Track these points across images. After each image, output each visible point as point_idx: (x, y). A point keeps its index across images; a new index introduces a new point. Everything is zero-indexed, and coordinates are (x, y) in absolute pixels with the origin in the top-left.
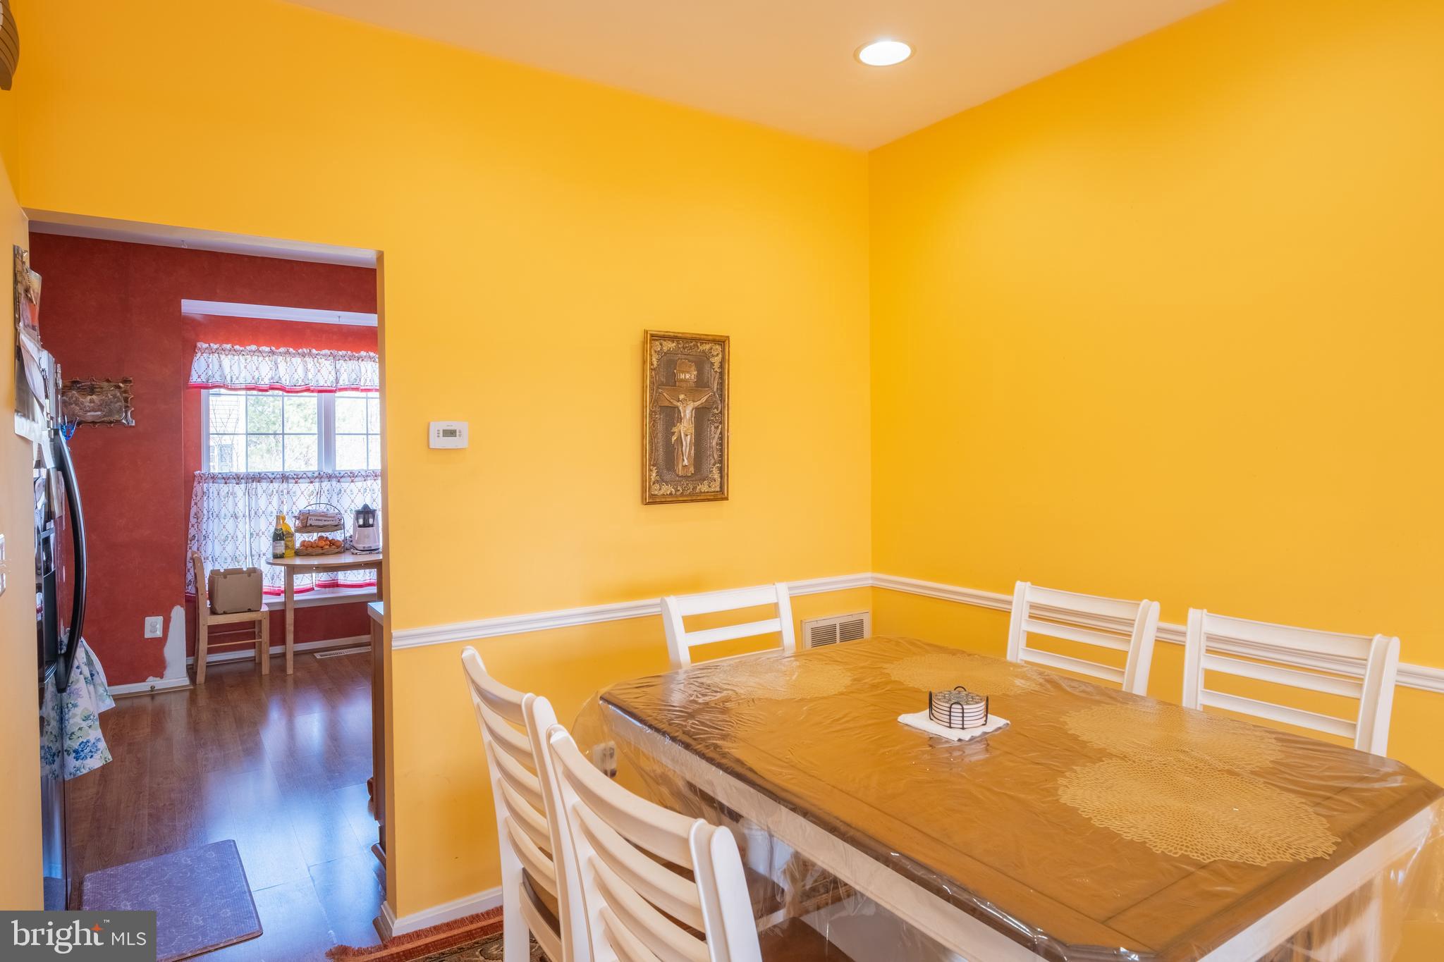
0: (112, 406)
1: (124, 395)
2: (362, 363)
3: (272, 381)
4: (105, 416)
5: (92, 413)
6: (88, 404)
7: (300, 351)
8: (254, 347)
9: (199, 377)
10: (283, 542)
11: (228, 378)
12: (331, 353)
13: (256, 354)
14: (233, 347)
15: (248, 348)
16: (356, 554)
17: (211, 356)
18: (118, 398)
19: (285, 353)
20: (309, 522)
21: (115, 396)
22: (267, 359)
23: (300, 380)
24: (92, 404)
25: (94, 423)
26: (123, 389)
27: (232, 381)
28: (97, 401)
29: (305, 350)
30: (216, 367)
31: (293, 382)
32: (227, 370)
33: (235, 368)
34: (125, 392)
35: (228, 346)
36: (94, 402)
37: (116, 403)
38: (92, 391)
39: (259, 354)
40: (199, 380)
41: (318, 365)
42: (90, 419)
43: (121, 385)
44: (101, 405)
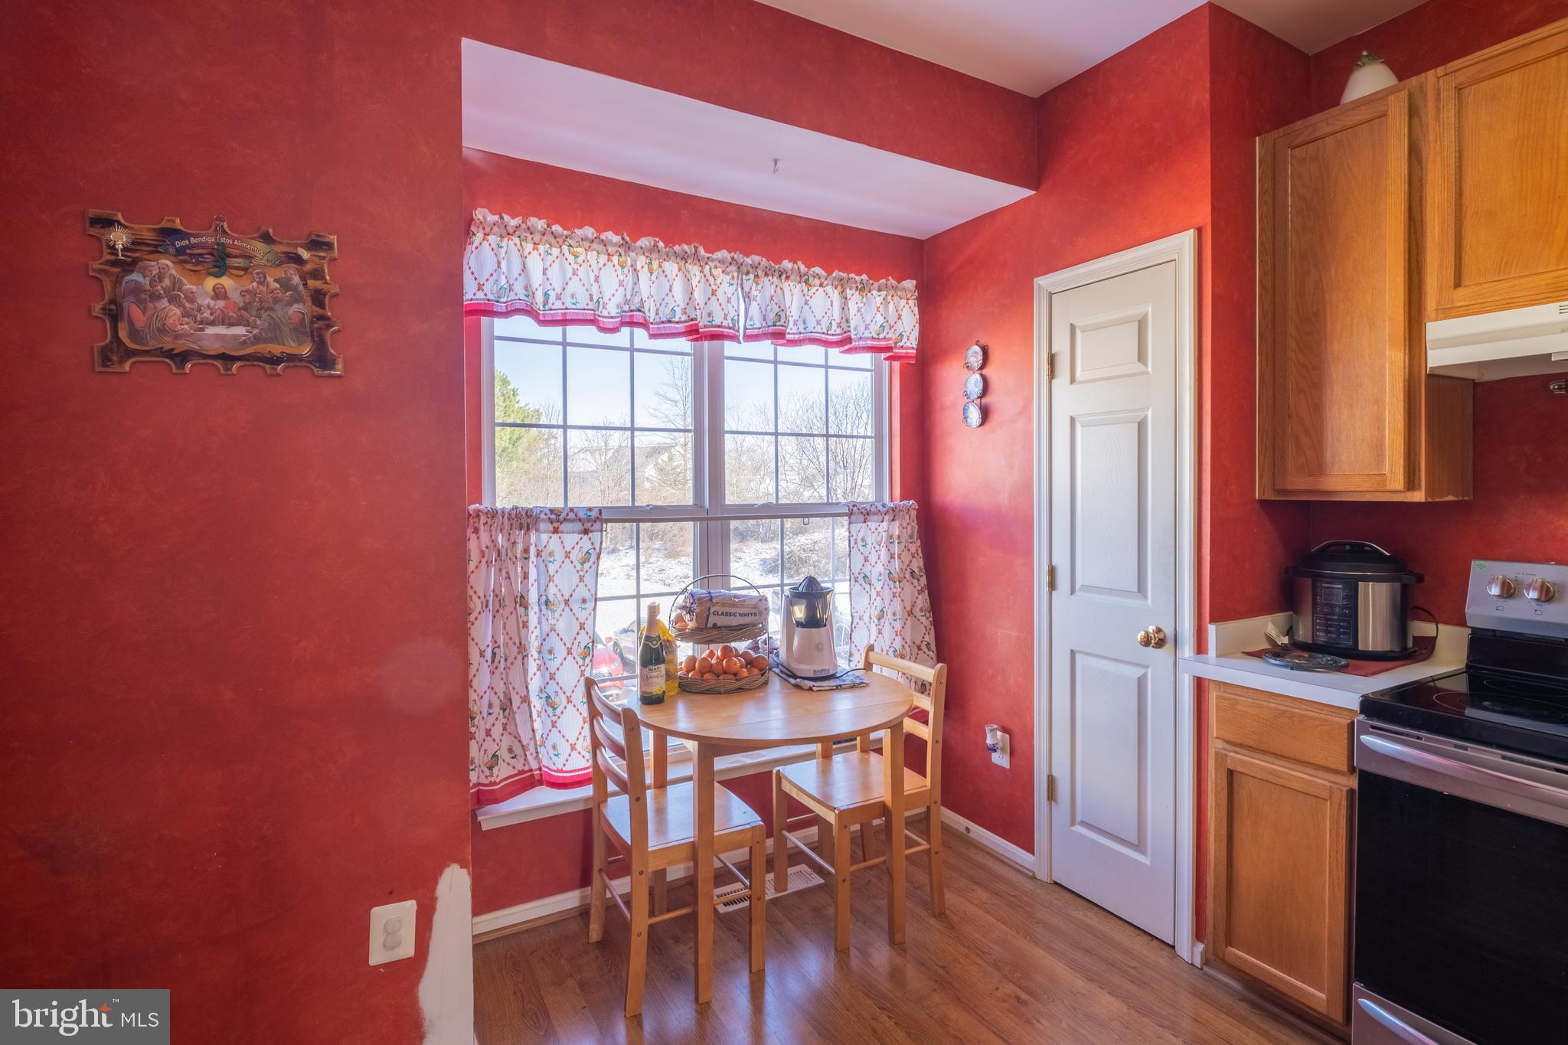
0: (279, 312)
1: (311, 283)
2: (786, 284)
3: (626, 308)
4: (257, 339)
5: (221, 330)
6: (207, 301)
7: (677, 248)
8: (589, 231)
9: (480, 287)
10: (663, 667)
11: (539, 297)
12: (733, 258)
13: (595, 245)
14: (549, 226)
15: (579, 232)
16: (810, 689)
17: (504, 244)
18: (295, 289)
19: (651, 251)
20: (713, 620)
21: (285, 284)
22: (615, 259)
23: (678, 311)
24: (221, 304)
25: (226, 358)
26: (309, 267)
27: (546, 302)
28: (235, 296)
29: (686, 247)
30: (517, 269)
31: (665, 313)
32: (537, 278)
33: (554, 274)
34: (317, 274)
35: (540, 224)
36: (225, 297)
37: (290, 304)
38: (220, 261)
39: (601, 248)
40: (480, 295)
41: (711, 280)
42: (215, 348)
43: (305, 254)
44: (245, 308)
